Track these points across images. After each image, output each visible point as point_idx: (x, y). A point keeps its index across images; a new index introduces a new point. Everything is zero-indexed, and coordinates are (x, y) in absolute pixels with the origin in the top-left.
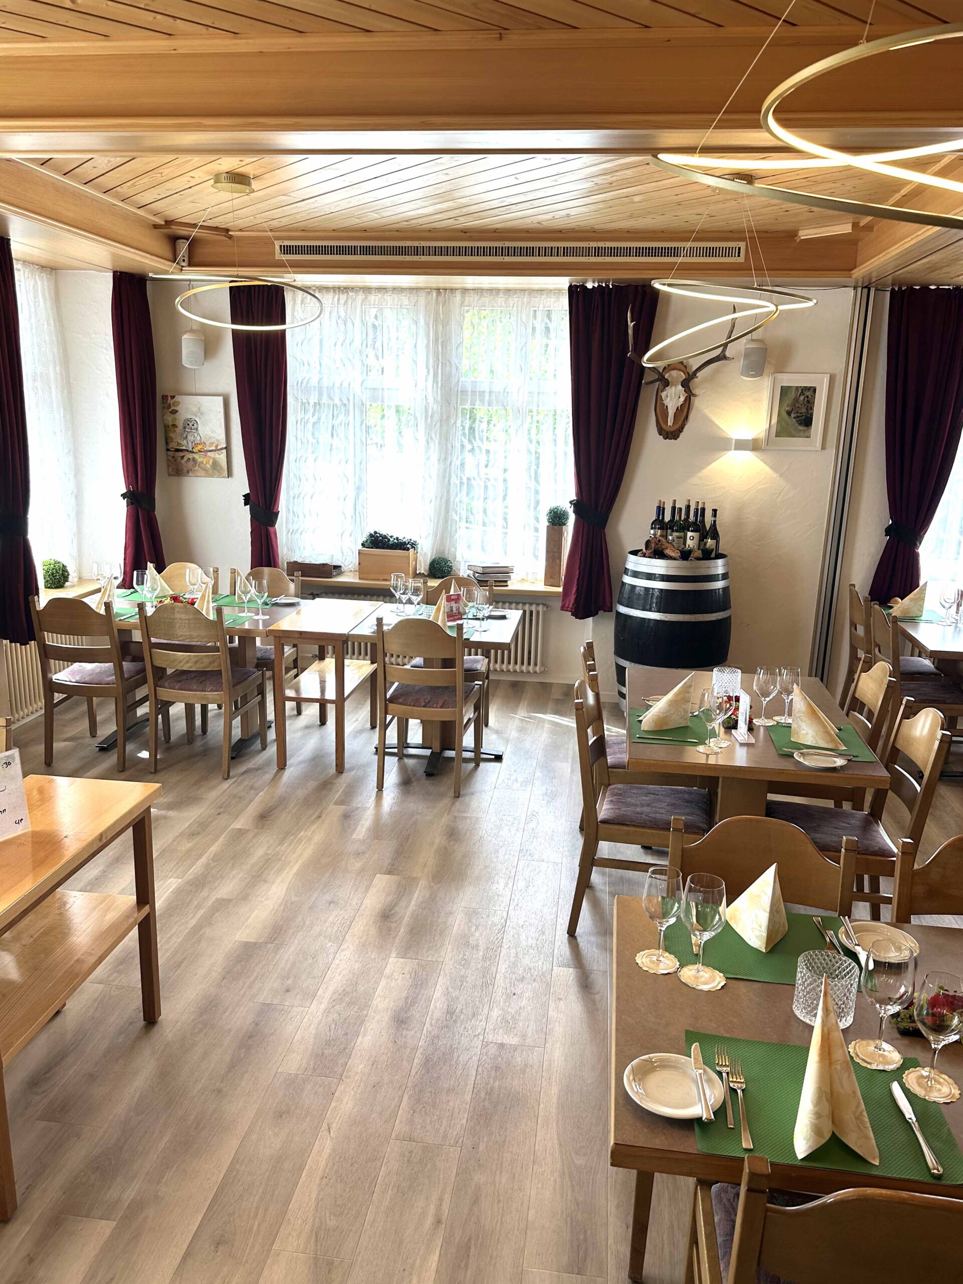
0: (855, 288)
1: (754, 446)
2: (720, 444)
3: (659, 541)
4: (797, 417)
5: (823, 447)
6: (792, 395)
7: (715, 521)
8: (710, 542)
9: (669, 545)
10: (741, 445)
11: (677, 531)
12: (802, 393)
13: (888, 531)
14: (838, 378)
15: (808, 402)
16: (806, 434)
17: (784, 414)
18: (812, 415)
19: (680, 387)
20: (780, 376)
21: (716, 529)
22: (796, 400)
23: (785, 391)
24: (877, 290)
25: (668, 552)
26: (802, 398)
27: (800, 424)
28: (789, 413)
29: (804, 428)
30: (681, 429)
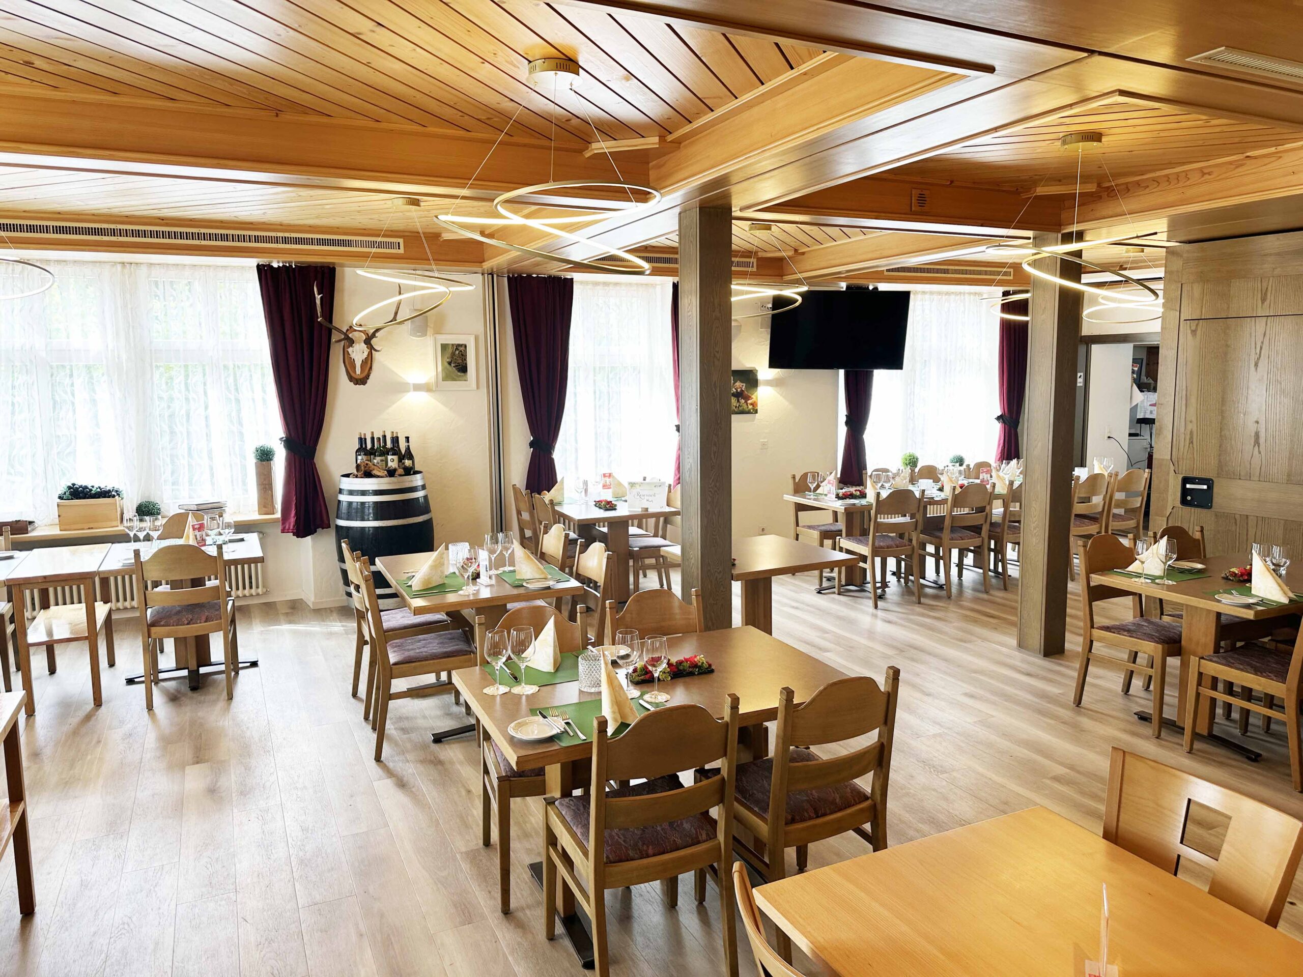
0: (483, 274)
1: (426, 388)
2: (401, 388)
3: (367, 464)
4: (456, 366)
5: (478, 387)
6: (450, 350)
7: (408, 446)
8: (408, 463)
9: (375, 467)
10: (418, 388)
11: (380, 456)
12: (457, 349)
13: (532, 444)
14: (480, 337)
15: (462, 355)
16: (464, 378)
17: (446, 364)
18: (466, 364)
19: (363, 344)
20: (439, 337)
21: (410, 451)
22: (453, 354)
23: (444, 347)
24: (498, 276)
25: (375, 472)
26: (457, 352)
27: (459, 371)
28: (450, 363)
29: (462, 374)
30: (368, 377)
